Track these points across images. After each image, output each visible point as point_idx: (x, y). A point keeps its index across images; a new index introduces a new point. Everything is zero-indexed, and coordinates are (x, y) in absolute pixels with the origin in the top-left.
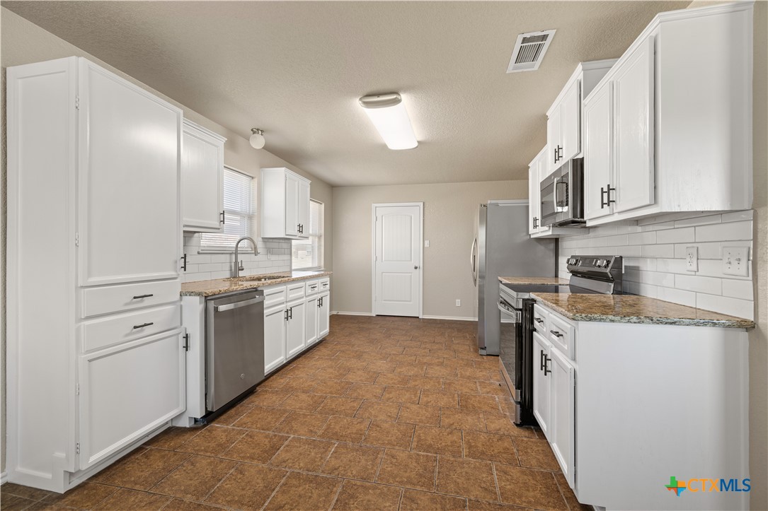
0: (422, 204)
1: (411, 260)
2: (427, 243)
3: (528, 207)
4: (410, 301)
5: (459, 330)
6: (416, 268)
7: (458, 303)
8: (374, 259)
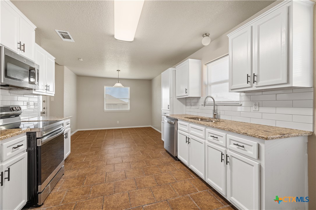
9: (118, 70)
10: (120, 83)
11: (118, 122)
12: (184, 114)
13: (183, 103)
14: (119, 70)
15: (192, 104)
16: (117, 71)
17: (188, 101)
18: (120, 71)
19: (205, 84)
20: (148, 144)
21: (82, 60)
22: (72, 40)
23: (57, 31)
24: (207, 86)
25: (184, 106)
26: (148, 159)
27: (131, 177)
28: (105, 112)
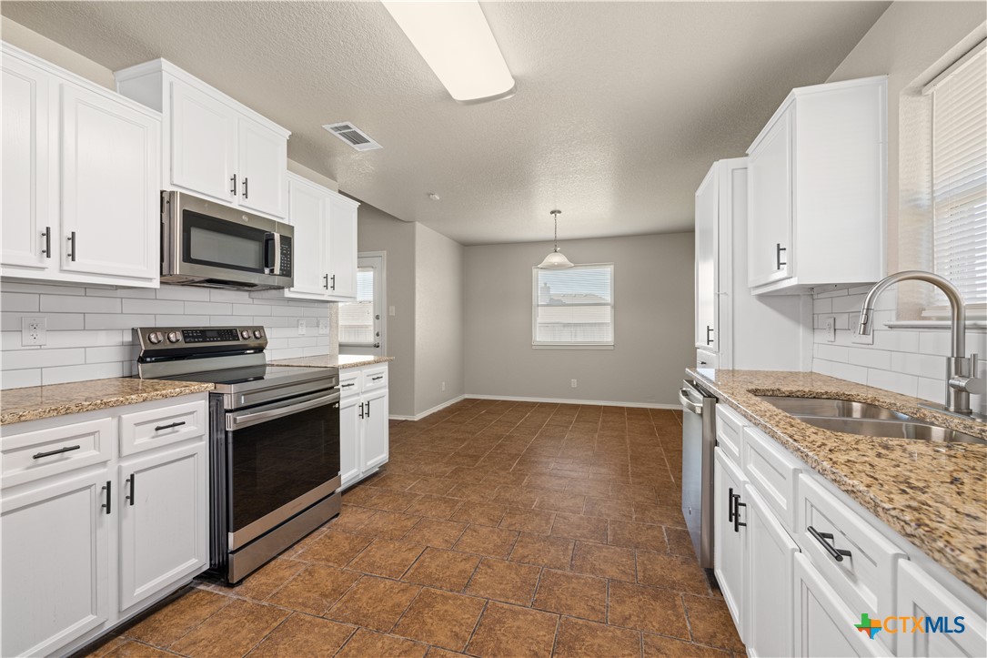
9: (553, 209)
10: (560, 252)
11: (574, 383)
12: (801, 370)
13: (796, 319)
14: (558, 209)
15: (842, 321)
16: (552, 212)
17: (822, 305)
18: (559, 212)
19: (918, 206)
20: (637, 480)
21: (438, 198)
22: (373, 145)
23: (328, 127)
24: (924, 214)
25: (801, 332)
26: (591, 542)
27: (482, 593)
28: (534, 347)
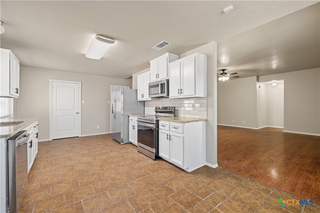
0: (81, 83)
1: (74, 110)
2: (83, 102)
3: (137, 90)
4: (74, 130)
5: (104, 138)
6: (77, 113)
7: (98, 127)
8: (51, 109)
